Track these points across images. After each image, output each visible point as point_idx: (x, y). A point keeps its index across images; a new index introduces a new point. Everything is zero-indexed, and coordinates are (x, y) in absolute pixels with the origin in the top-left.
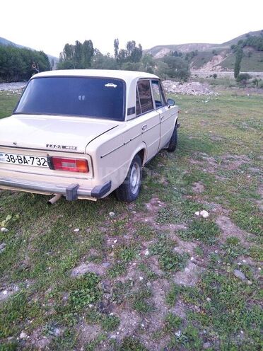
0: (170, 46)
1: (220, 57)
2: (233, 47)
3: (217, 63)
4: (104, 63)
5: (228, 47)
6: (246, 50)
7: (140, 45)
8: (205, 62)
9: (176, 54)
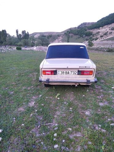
0: (40, 33)
1: (60, 37)
2: (65, 34)
3: (60, 39)
4: (12, 40)
5: (63, 33)
6: (71, 35)
7: (28, 32)
8: (55, 39)
9: (43, 36)
